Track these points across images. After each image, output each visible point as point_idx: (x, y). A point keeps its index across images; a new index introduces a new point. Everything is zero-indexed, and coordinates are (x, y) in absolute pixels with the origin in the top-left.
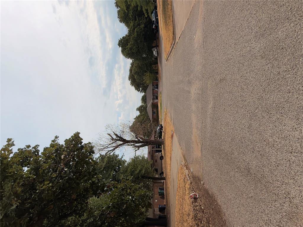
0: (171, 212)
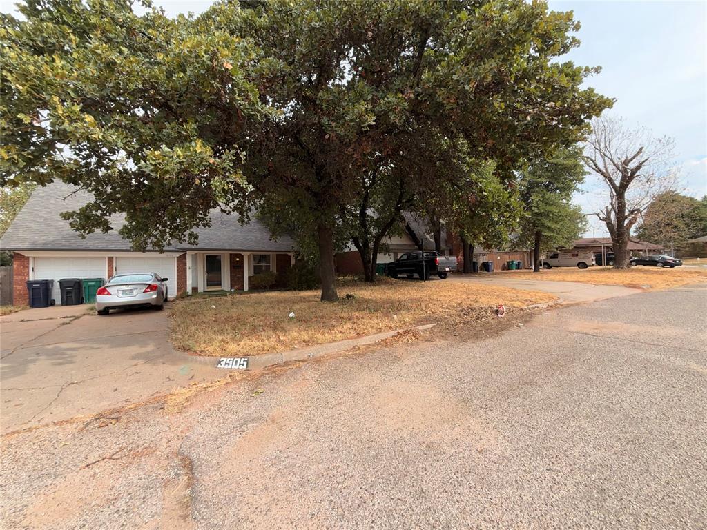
0: (481, 279)
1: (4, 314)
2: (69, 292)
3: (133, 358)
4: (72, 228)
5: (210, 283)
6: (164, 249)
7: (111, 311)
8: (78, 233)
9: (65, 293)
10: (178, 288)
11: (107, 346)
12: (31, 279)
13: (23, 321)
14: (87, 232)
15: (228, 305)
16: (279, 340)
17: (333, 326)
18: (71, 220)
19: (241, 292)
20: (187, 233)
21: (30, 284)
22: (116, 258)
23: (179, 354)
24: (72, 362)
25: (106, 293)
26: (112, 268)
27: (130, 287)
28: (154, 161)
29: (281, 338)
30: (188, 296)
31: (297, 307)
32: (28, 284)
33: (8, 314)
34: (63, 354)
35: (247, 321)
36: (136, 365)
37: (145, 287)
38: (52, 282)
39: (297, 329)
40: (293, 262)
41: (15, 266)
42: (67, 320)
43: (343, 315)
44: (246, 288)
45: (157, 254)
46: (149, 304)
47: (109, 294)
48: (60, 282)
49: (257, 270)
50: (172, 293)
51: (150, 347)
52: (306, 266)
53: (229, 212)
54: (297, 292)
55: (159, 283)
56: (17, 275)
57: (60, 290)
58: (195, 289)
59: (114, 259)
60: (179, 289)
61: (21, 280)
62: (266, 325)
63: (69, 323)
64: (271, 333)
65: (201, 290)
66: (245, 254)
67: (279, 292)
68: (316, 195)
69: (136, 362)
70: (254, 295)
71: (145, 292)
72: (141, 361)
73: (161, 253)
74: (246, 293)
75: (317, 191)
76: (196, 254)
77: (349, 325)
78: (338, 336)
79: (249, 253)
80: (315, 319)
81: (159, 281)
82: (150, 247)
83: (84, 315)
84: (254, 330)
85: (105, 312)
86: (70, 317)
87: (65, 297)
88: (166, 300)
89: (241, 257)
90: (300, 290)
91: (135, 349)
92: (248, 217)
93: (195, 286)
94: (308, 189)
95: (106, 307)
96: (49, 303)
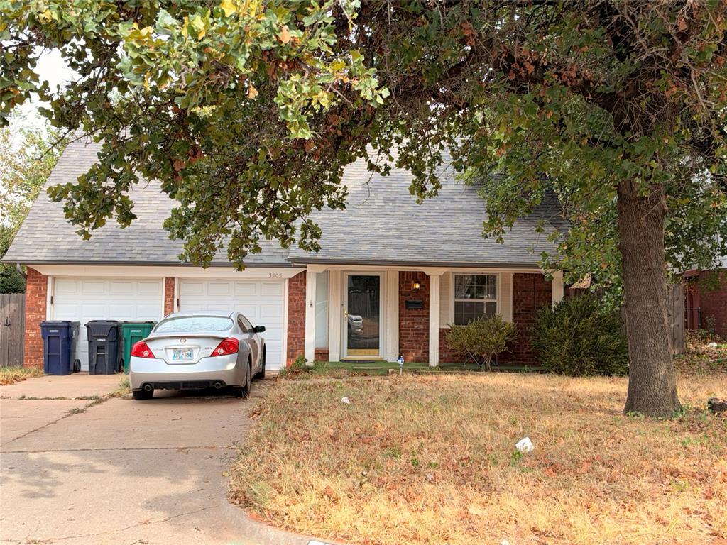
1: (6, 382)
2: (100, 348)
3: (149, 506)
4: (67, 217)
5: (356, 340)
6: (245, 260)
7: (156, 392)
8: (78, 227)
9: (95, 349)
10: (289, 351)
11: (117, 469)
12: (49, 319)
13: (23, 398)
14: (92, 224)
15: (378, 399)
16: (464, 516)
17: (638, 496)
18: (64, 202)
19: (420, 366)
20: (298, 223)
21: (46, 327)
22: (180, 279)
23: (232, 511)
24: (50, 495)
25: (146, 353)
26: (172, 301)
27: (190, 343)
28: (138, 50)
29: (474, 510)
30: (308, 369)
31: (547, 422)
32: (43, 327)
33: (12, 383)
34: (45, 475)
35: (406, 447)
36: (147, 523)
37: (214, 346)
38: (77, 325)
39: (525, 490)
40: (557, 295)
41: (28, 293)
42: (81, 405)
43: (680, 464)
44: (434, 359)
45: (231, 272)
46: (221, 382)
47: (151, 356)
48: (88, 326)
49: (463, 313)
50: (276, 361)
51: (187, 486)
52: (594, 309)
53: (388, 169)
54: (565, 379)
55: (247, 336)
56: (29, 310)
57: (87, 342)
58: (322, 355)
59: (176, 282)
60: (291, 354)
61: (35, 320)
62: (445, 465)
63: (83, 411)
64: (450, 489)
65: (334, 357)
66: (434, 274)
67: (513, 376)
68: (608, 101)
69: (148, 515)
70: (450, 380)
71: (214, 354)
72: (159, 515)
73: (240, 269)
74: (433, 371)
75: (611, 89)
76: (328, 272)
77: (691, 499)
78: (642, 531)
79: (442, 270)
80: (586, 466)
81: (244, 331)
82: (220, 255)
83: (112, 396)
84: (412, 473)
85: (145, 393)
86: (90, 399)
87: (94, 357)
88: (260, 376)
89: (424, 279)
90: (574, 375)
91: (159, 486)
92: (434, 179)
93: (322, 346)
94: (584, 88)
95: (145, 384)
96: (71, 367)
